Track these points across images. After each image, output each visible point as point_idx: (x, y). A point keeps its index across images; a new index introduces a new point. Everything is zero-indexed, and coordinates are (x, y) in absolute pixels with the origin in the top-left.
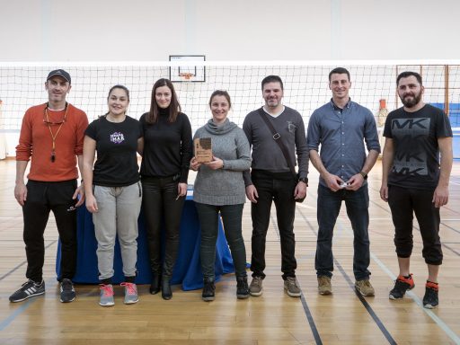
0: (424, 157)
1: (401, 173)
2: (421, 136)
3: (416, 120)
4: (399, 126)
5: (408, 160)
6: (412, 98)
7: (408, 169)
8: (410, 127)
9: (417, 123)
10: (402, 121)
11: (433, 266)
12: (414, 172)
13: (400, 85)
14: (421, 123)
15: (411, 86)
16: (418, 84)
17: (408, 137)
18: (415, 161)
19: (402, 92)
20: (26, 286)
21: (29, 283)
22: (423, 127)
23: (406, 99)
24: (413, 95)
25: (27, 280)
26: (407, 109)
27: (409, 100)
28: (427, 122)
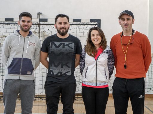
2: (70, 53)
3: (66, 43)
4: (56, 46)
5: (62, 67)
7: (61, 72)
8: (63, 47)
9: (67, 45)
10: (57, 43)
12: (65, 74)
14: (70, 45)
22: (71, 48)
24: (65, 29)
26: (59, 36)
27: (63, 31)
28: (72, 45)
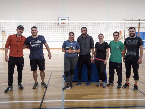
0: (135, 51)
1: (129, 55)
2: (135, 45)
3: (133, 41)
4: (129, 42)
5: (131, 52)
6: (133, 35)
7: (131, 54)
8: (132, 43)
9: (134, 41)
10: (129, 41)
11: (136, 80)
12: (132, 55)
13: (130, 31)
14: (135, 41)
15: (133, 31)
16: (134, 31)
17: (131, 45)
18: (133, 52)
19: (130, 33)
20: (8, 88)
21: (9, 87)
22: (135, 43)
23: (131, 35)
24: (133, 34)
25: (8, 86)
26: (131, 37)
28: (137, 41)
